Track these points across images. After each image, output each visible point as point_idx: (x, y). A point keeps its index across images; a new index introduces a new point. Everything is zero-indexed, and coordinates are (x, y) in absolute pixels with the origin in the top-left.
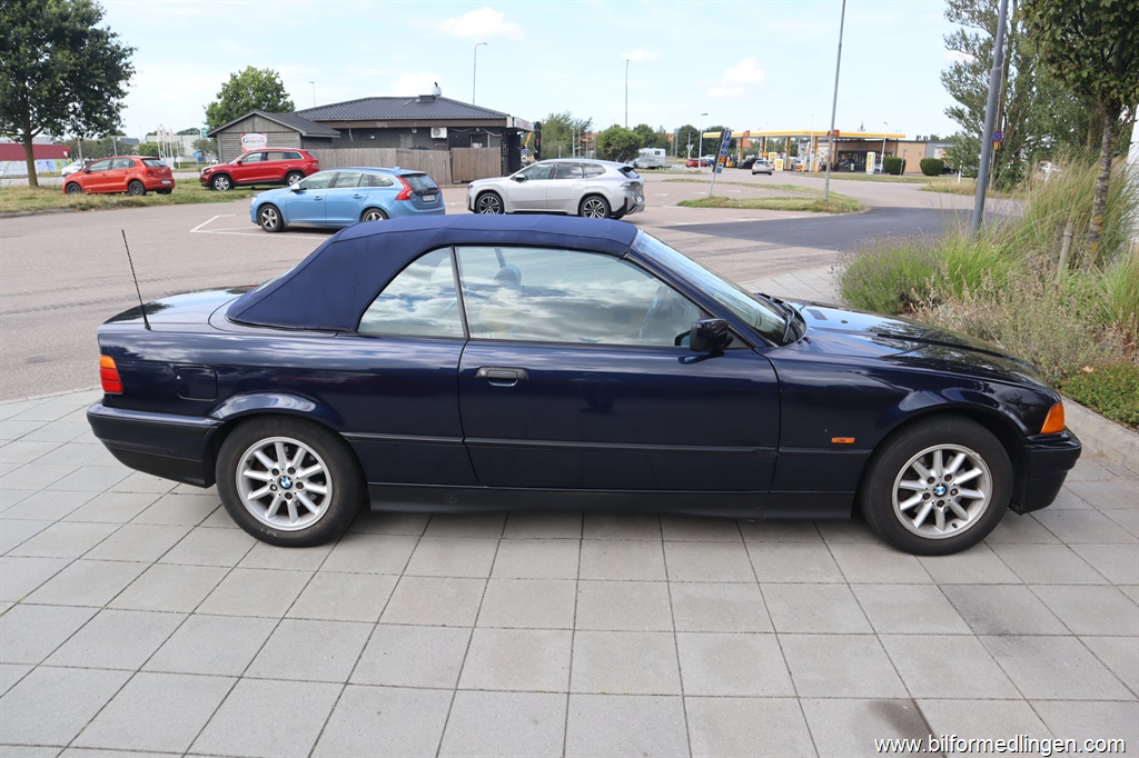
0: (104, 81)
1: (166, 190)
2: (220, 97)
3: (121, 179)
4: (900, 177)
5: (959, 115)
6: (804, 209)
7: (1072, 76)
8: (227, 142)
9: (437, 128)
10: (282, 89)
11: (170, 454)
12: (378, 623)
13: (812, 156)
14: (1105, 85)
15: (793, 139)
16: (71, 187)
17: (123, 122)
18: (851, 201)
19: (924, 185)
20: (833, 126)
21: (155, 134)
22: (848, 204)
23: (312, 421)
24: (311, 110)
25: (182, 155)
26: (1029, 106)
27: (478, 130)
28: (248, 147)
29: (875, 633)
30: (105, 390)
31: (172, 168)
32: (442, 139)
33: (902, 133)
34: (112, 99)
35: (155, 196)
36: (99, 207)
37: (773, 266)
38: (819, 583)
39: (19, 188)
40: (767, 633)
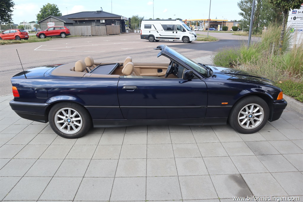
0: (6, 7)
2: (40, 12)
3: (13, 36)
4: (227, 31)
5: (242, 14)
6: (202, 40)
7: (275, 2)
8: (43, 25)
9: (102, 20)
10: (58, 10)
11: (35, 114)
12: (92, 159)
13: (203, 26)
14: (284, 5)
15: (198, 22)
17: (12, 20)
18: (214, 38)
19: (233, 33)
20: (209, 18)
21: (23, 23)
22: (214, 39)
23: (76, 103)
24: (67, 15)
25: (31, 29)
26: (260, 12)
27: (113, 20)
28: (49, 26)
29: (229, 156)
30: (14, 96)
31: (28, 33)
32: (103, 23)
33: (227, 20)
34: (8, 12)
35: (23, 40)
36: (7, 44)
37: (194, 56)
38: (213, 143)
40: (200, 157)
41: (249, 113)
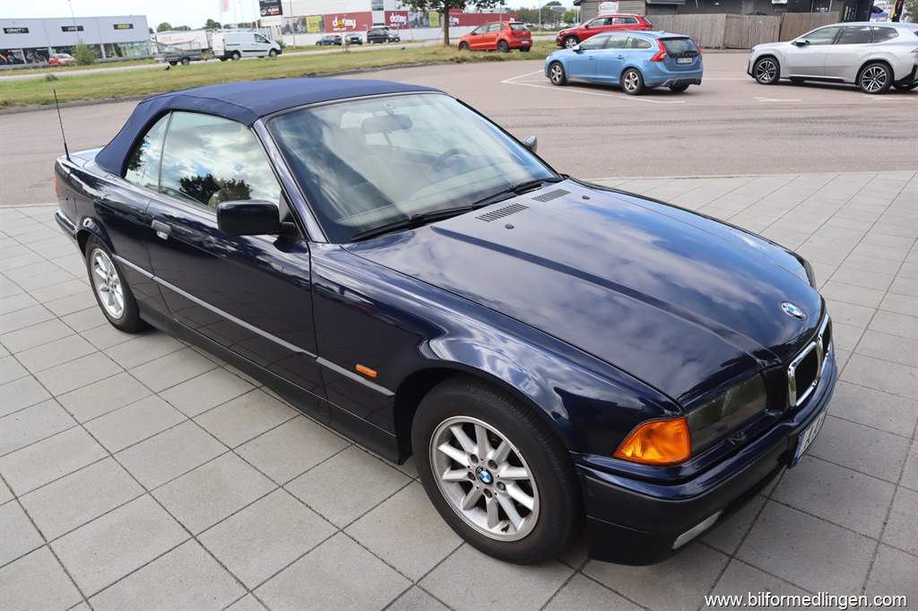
1: (526, 48)
3: (493, 40)
8: (588, 9)
16: (463, 45)
28: (602, 13)
32: (782, 4)
35: (515, 53)
38: (321, 515)
39: (437, 46)
40: (189, 532)
41: (493, 464)
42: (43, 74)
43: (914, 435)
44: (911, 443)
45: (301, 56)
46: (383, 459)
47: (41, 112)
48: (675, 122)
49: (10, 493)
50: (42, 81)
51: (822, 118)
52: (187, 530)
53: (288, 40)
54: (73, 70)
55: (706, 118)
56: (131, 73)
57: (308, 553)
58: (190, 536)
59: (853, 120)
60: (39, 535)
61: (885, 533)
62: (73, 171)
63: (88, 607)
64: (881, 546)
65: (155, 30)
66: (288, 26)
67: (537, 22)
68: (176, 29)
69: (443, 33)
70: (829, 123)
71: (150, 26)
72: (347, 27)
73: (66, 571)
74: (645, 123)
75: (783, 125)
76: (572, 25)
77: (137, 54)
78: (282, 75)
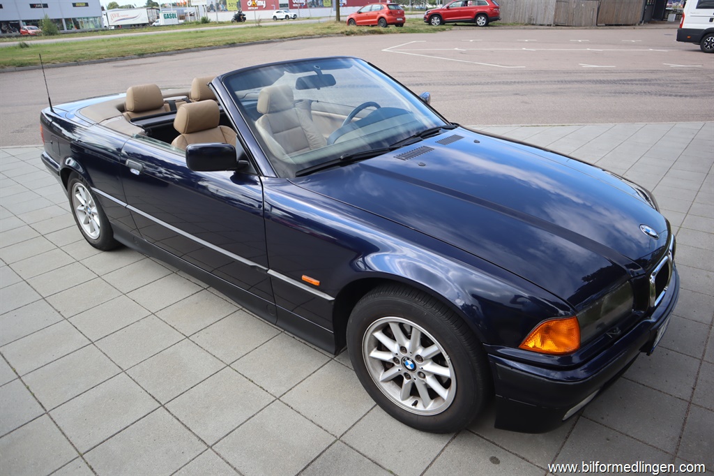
1: (400, 24)
3: (375, 17)
29: (210, 447)
35: (392, 27)
38: (261, 387)
39: (330, 22)
40: (158, 402)
42: (16, 43)
43: (712, 322)
44: (711, 328)
45: (223, 29)
46: (307, 343)
47: (17, 73)
48: (518, 83)
49: (14, 373)
50: (16, 48)
51: (632, 80)
52: (156, 400)
53: (212, 16)
54: (41, 39)
55: (542, 80)
56: (88, 42)
57: (253, 416)
58: (160, 405)
59: (655, 82)
60: (40, 406)
61: (694, 396)
62: (55, 119)
63: (83, 461)
64: (692, 406)
65: (105, 8)
66: (212, 6)
67: (408, 4)
68: (122, 7)
69: (335, 12)
70: (637, 84)
71: (102, 5)
72: (259, 6)
73: (63, 433)
74: (495, 83)
75: (603, 85)
76: (435, 6)
77: (92, 27)
78: (209, 44)
